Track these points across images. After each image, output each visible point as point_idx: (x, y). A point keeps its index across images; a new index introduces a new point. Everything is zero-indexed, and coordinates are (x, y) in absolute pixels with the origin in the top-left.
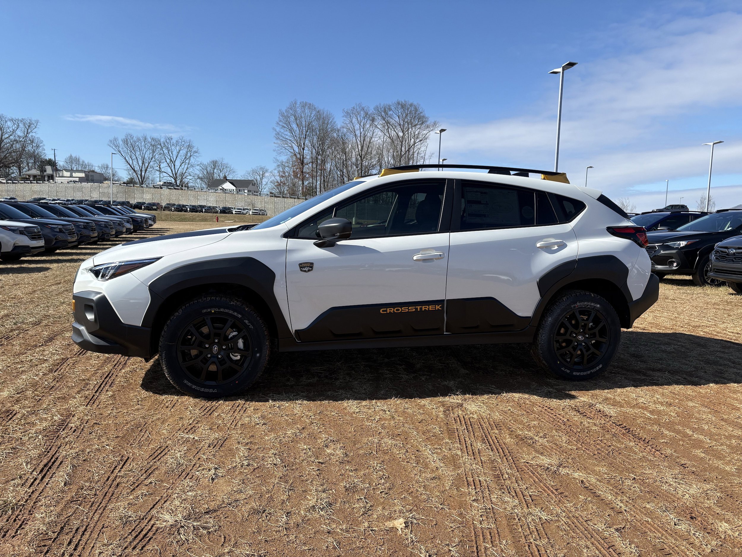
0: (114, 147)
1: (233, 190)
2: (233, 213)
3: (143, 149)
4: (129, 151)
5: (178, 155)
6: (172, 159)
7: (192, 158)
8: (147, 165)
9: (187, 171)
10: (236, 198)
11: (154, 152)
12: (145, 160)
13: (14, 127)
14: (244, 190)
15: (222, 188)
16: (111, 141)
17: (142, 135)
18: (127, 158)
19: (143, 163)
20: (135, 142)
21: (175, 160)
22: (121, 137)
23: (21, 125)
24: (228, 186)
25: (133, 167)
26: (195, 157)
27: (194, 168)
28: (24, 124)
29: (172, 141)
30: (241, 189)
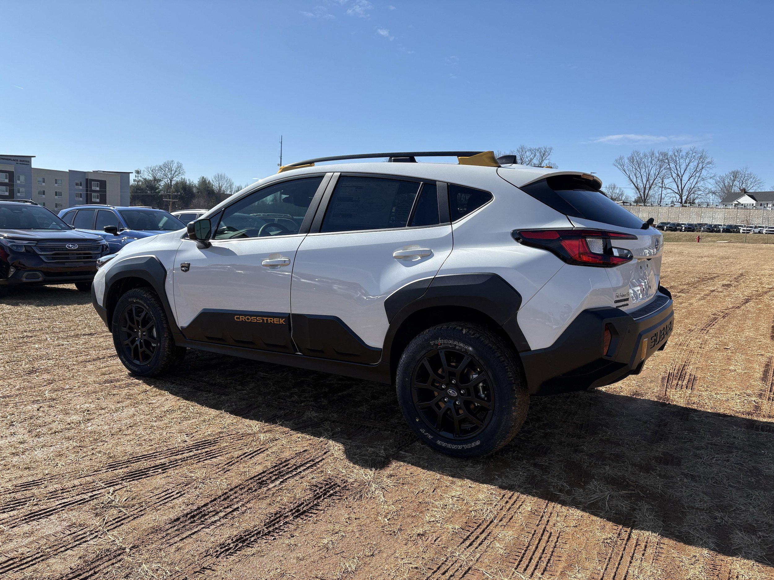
0: (619, 166)
1: (753, 204)
2: (740, 233)
3: (649, 165)
4: (634, 169)
5: (686, 168)
6: (679, 173)
7: (703, 171)
8: (651, 182)
9: (696, 186)
10: (751, 214)
11: (661, 167)
12: (650, 177)
13: (531, 157)
14: (767, 204)
15: (737, 203)
16: (616, 161)
17: (650, 150)
18: (631, 177)
19: (648, 180)
20: (641, 159)
21: (682, 173)
22: (627, 155)
23: (538, 154)
24: (746, 200)
25: (636, 185)
26: (708, 169)
27: (705, 182)
28: (540, 153)
29: (680, 154)
30: (763, 203)
